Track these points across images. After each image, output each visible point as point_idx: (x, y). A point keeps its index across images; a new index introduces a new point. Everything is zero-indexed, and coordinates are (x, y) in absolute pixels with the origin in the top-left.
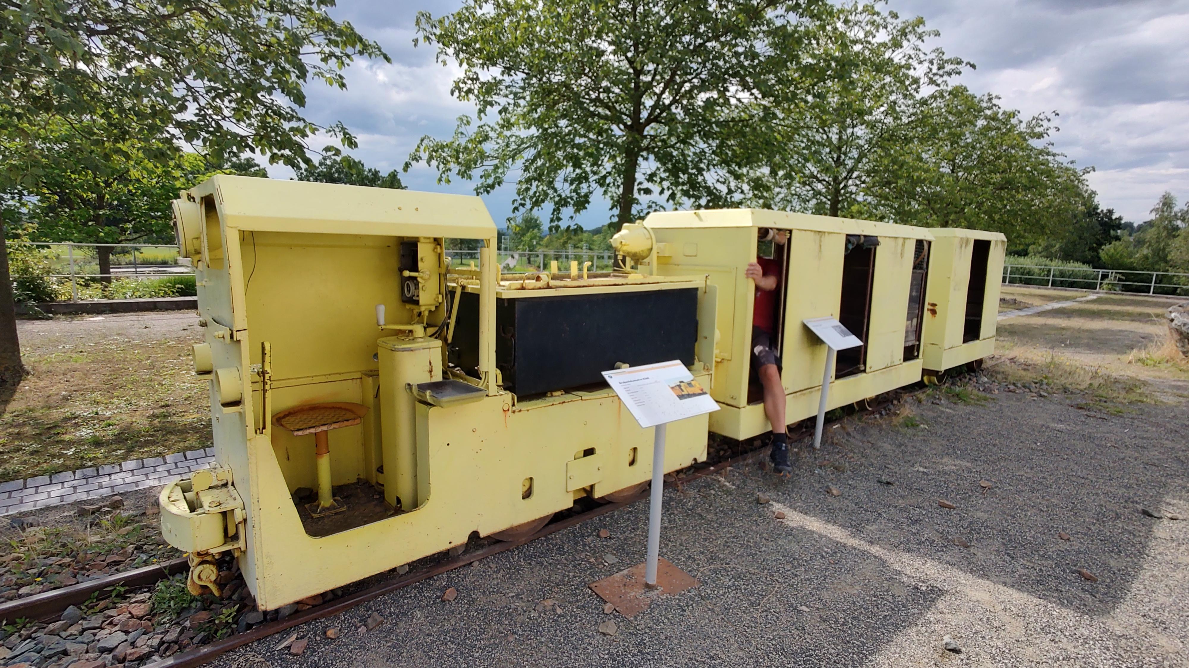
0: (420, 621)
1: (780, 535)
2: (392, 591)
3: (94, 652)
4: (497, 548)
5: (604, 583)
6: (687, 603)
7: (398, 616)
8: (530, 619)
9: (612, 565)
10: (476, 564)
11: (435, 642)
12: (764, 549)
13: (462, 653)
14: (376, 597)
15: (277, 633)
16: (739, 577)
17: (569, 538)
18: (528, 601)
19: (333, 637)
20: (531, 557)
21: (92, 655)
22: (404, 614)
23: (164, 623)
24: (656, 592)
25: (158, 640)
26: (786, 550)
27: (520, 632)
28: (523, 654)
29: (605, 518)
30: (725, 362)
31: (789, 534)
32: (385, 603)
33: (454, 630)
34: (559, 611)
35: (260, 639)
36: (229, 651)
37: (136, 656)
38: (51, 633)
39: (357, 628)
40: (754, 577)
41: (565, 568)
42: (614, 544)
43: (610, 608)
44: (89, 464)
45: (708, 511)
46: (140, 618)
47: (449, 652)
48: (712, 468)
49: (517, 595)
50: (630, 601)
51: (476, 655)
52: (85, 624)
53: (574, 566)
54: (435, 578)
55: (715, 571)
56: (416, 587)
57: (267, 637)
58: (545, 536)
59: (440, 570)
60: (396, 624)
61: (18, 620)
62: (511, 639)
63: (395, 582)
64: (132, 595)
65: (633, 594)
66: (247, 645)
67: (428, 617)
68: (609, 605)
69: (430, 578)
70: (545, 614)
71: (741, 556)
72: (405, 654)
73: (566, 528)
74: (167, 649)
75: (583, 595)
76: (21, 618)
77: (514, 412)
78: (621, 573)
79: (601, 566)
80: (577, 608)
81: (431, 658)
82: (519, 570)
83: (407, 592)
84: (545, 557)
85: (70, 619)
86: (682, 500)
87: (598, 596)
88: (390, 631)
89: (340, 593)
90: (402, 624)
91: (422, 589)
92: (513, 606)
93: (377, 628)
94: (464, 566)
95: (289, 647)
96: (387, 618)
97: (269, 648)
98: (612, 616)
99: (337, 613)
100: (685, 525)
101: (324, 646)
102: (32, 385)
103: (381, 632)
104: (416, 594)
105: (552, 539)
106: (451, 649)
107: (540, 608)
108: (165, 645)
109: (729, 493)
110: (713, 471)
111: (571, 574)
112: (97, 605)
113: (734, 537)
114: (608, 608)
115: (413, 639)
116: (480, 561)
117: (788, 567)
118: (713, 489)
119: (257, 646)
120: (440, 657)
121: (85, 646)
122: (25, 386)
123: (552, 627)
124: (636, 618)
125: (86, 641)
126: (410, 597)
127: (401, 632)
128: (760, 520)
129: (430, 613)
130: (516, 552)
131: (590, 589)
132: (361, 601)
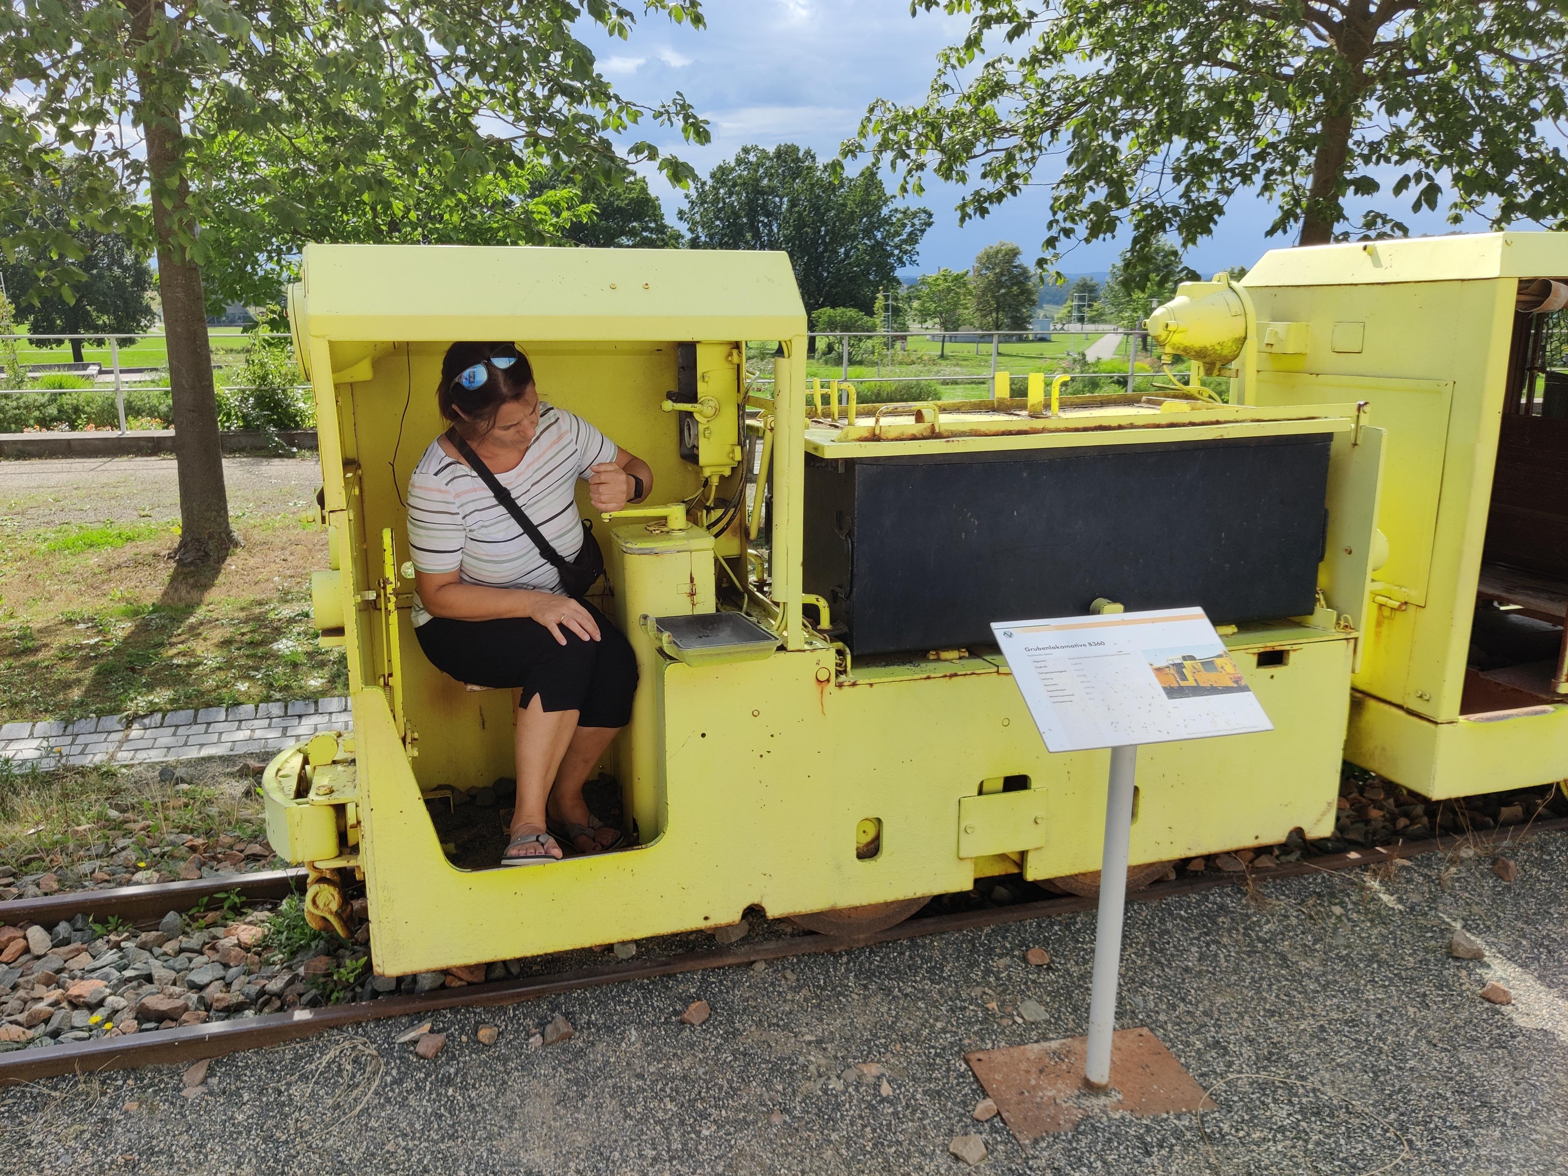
0: (633, 1048)
1: (1474, 1040)
2: (599, 985)
3: (182, 985)
4: (807, 945)
5: (998, 1057)
6: (1164, 1139)
7: (598, 1031)
8: (825, 1092)
9: (1032, 1025)
10: (760, 966)
11: (644, 1090)
12: (1412, 1063)
13: (682, 1123)
14: (572, 989)
15: (408, 1015)
16: (1317, 1114)
17: (960, 951)
18: (836, 1058)
19: (487, 1042)
20: (871, 975)
21: (177, 990)
22: (610, 1030)
23: (274, 963)
24: (1103, 1100)
25: (258, 987)
26: (1471, 1077)
27: (797, 1113)
28: (787, 1154)
29: (1052, 924)
30: (1412, 610)
31: (1499, 1043)
32: (583, 1002)
33: (685, 1078)
34: (886, 1090)
35: (379, 1020)
36: (332, 1028)
37: (224, 1004)
38: (143, 946)
39: (529, 1035)
40: (1356, 1122)
41: (933, 1011)
42: (1051, 983)
43: (987, 1109)
44: (278, 696)
45: (1308, 951)
46: (247, 949)
47: (660, 1115)
48: (1353, 855)
49: (819, 1042)
50: (1039, 1106)
51: (705, 1132)
52: (185, 942)
53: (952, 1010)
54: (680, 976)
55: (1262, 1087)
56: (642, 987)
57: (390, 1018)
58: (912, 939)
59: (689, 965)
60: (593, 1044)
61: (110, 919)
62: (776, 1119)
63: (606, 970)
64: (250, 911)
65: (1051, 1093)
66: (359, 1024)
67: (648, 1044)
68: (989, 1102)
69: (670, 976)
70: (857, 1089)
71: (1348, 1067)
72: (588, 1100)
73: (960, 930)
74: (266, 1003)
75: (948, 1070)
76: (113, 916)
77: (840, 685)
78: (1045, 1045)
79: (1006, 1022)
80: (925, 1093)
81: (628, 1116)
82: (840, 994)
83: (624, 992)
84: (901, 979)
85: (169, 930)
86: (1248, 916)
87: (977, 1080)
88: (580, 1053)
89: (515, 970)
90: (601, 1047)
91: (650, 992)
92: (802, 1060)
93: (560, 1043)
94: (739, 966)
95: (415, 1042)
96: (581, 1031)
97: (389, 1035)
98: (987, 1126)
99: (504, 1004)
100: (1235, 971)
101: (471, 1053)
102: (240, 562)
103: (565, 1051)
104: (639, 1000)
105: (924, 947)
106: (665, 1111)
107: (851, 1075)
108: (266, 997)
109: (1380, 917)
110: (1355, 864)
111: (939, 1025)
112: (203, 918)
113: (1346, 1023)
114: (984, 1107)
115: (611, 1077)
116: (769, 963)
117: (1459, 1119)
118: (1342, 904)
119: (373, 1029)
120: (643, 1120)
121: (173, 974)
122: (232, 564)
123: (861, 1117)
124: (1036, 1142)
125: (178, 967)
126: (629, 1002)
127: (595, 1061)
128: (1434, 995)
129: (655, 1038)
130: (845, 959)
131: (967, 1062)
132: (543, 991)
